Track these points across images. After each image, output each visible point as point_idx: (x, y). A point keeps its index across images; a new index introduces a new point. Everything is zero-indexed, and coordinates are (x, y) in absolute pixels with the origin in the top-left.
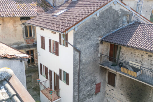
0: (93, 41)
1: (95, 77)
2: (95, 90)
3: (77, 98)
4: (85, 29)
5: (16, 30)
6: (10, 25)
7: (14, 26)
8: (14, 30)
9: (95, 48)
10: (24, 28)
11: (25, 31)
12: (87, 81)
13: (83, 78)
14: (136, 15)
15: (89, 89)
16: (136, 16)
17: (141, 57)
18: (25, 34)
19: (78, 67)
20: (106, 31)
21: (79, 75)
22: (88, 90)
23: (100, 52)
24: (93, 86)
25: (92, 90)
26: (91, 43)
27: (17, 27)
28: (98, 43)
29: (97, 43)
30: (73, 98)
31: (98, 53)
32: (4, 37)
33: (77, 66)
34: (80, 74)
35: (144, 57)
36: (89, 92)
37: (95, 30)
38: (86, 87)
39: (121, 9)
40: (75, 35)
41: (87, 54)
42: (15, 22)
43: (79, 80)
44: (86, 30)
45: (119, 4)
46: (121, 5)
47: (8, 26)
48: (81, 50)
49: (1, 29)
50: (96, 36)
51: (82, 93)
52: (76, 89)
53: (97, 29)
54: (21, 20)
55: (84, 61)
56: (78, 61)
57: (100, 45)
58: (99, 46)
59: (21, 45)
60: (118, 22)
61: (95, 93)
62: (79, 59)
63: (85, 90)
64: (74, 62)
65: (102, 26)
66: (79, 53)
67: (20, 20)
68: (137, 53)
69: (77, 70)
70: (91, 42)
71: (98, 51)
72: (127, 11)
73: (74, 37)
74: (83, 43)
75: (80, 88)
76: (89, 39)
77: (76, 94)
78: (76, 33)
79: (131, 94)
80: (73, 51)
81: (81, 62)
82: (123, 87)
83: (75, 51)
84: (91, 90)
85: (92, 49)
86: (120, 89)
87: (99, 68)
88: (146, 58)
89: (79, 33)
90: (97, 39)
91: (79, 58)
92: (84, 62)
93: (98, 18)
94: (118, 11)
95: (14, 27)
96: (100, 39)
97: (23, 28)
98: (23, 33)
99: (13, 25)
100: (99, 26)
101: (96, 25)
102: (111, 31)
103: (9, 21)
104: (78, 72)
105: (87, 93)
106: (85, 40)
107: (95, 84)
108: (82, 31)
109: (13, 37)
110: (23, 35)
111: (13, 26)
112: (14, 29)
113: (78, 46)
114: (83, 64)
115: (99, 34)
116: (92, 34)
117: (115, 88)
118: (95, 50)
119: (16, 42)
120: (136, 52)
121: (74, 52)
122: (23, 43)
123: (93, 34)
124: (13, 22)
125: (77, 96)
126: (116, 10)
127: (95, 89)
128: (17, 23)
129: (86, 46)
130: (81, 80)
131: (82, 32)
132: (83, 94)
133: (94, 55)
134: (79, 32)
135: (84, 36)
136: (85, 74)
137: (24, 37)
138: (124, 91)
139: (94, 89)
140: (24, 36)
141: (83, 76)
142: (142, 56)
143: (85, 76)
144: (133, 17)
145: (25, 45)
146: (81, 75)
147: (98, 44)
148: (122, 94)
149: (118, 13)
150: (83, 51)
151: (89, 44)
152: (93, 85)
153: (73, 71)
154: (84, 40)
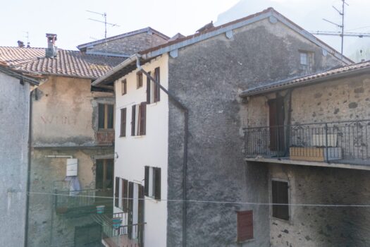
0: (223, 93)
1: (233, 189)
2: (236, 230)
3: (181, 239)
4: (199, 60)
5: (77, 110)
6: (66, 99)
7: (77, 100)
8: (74, 109)
9: (229, 111)
10: (96, 107)
11: (97, 115)
12: (209, 194)
13: (196, 184)
14: (333, 55)
15: (217, 219)
16: (333, 58)
17: (334, 115)
18: (97, 120)
19: (183, 147)
20: (254, 78)
21: (185, 172)
22: (216, 223)
23: (242, 123)
24: (230, 213)
25: (227, 228)
26: (217, 97)
27: (81, 103)
28: (235, 100)
29: (233, 99)
30: (168, 234)
31: (238, 125)
32: (50, 123)
33: (180, 146)
34: (189, 169)
35: (342, 114)
36: (217, 229)
37: (225, 69)
38: (207, 212)
39: (289, 37)
40: (172, 69)
41: (207, 121)
42: (79, 92)
43: (185, 186)
44: (202, 62)
45: (284, 24)
46: (290, 28)
47: (63, 100)
48: (191, 107)
49: (47, 105)
50: (230, 83)
51: (197, 228)
52: (178, 209)
53: (231, 67)
54: (92, 90)
55: (198, 135)
56: (181, 132)
57: (242, 107)
58: (239, 109)
59: (85, 144)
60: (287, 63)
61: (236, 240)
62: (183, 128)
63: (204, 220)
64: (170, 131)
65: (243, 64)
66: (183, 113)
67: (89, 90)
68: (325, 110)
69: (179, 157)
70: (216, 94)
71: (238, 121)
72: (305, 44)
73: (169, 73)
74: (194, 92)
75: (189, 211)
76: (210, 85)
77: (177, 224)
78: (175, 65)
79: (329, 228)
80: (167, 105)
81: (191, 137)
82: (309, 214)
83: (173, 107)
84: (223, 225)
85: (220, 112)
86: (303, 224)
87: (244, 167)
88: (344, 115)
89: (182, 67)
90: (233, 92)
91: (184, 124)
92: (199, 139)
93: (232, 43)
94: (283, 38)
95: (75, 102)
96: (240, 91)
97: (94, 108)
98: (94, 118)
99: (74, 98)
100: (235, 62)
101: (227, 58)
102: (271, 82)
103: (66, 90)
104: (182, 161)
105: (211, 232)
106: (200, 85)
107: (233, 208)
108: (190, 64)
109: (69, 124)
110: (93, 122)
111: (72, 102)
112: (74, 107)
113: (182, 97)
114: (197, 145)
115: (237, 80)
116: (216, 74)
117: (290, 225)
118: (229, 117)
119: (75, 136)
120: (323, 107)
121: (170, 109)
122: (90, 139)
123: (220, 77)
124: (74, 92)
125: (179, 230)
126: (277, 35)
127: (236, 224)
128: (82, 96)
129: (202, 100)
130: (192, 188)
131: (191, 66)
132: (200, 232)
133: (228, 129)
134: (182, 64)
135: (196, 76)
136: (202, 173)
137: (93, 128)
138: (311, 226)
139: (231, 226)
140: (95, 126)
141: (196, 178)
142: (337, 111)
143: (205, 179)
144: (324, 58)
145: (94, 145)
146: (193, 174)
147: (235, 102)
148: (308, 238)
149: (282, 43)
150: (195, 112)
151: (210, 98)
152: (230, 210)
153: (167, 155)
154: (196, 85)
